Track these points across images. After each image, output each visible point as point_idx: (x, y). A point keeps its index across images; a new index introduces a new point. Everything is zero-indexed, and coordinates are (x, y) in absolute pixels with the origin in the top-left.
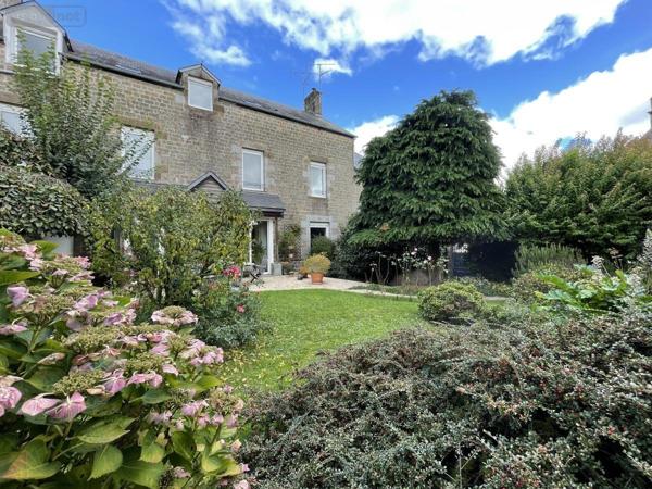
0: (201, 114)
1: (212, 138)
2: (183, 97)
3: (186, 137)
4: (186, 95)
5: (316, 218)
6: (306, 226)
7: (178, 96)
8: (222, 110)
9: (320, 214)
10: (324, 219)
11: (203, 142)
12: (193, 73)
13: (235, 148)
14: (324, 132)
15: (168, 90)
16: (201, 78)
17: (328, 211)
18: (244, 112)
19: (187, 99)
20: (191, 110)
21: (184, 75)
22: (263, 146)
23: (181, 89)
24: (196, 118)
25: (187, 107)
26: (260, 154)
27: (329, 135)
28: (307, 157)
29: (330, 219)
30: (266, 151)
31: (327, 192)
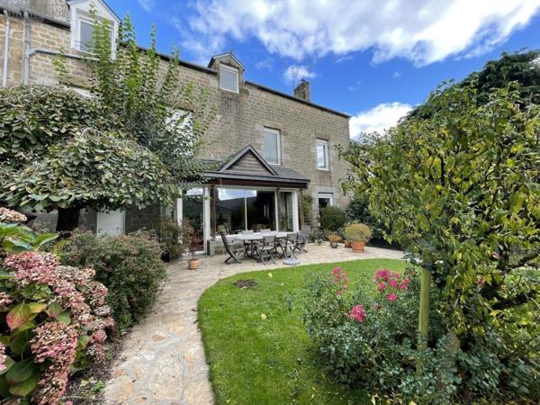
0: (230, 96)
1: (239, 118)
2: (216, 81)
3: (219, 117)
4: (218, 79)
5: (323, 189)
6: (316, 196)
7: (212, 81)
8: (247, 93)
9: (325, 186)
10: (329, 190)
11: (232, 122)
12: (223, 60)
13: (258, 127)
14: (326, 113)
15: (204, 75)
16: (229, 65)
17: (332, 183)
18: (264, 95)
19: (219, 83)
20: (223, 93)
21: (217, 62)
22: (280, 125)
23: (214, 74)
24: (227, 100)
25: (219, 90)
26: (277, 132)
27: (330, 115)
28: (313, 135)
29: (333, 190)
30: (283, 130)
31: (329, 166)
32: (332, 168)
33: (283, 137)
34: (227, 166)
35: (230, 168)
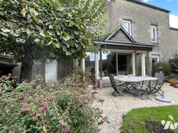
5: (154, 53)
6: (150, 57)
9: (155, 51)
10: (157, 53)
13: (120, 20)
17: (159, 49)
22: (131, 18)
26: (129, 22)
27: (158, 11)
28: (149, 23)
29: (160, 53)
30: (133, 20)
31: (158, 39)
32: (159, 41)
33: (133, 24)
34: (109, 38)
35: (110, 39)
